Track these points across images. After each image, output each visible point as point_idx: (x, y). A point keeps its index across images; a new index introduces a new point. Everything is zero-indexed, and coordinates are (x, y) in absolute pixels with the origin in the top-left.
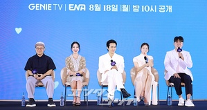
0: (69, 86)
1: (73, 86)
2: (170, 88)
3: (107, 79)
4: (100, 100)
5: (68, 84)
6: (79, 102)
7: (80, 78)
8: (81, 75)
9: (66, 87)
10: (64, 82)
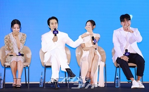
0: (9, 67)
1: (13, 66)
2: (118, 69)
3: (50, 59)
4: (42, 81)
5: (7, 64)
6: (19, 83)
7: (21, 58)
8: (22, 55)
9: (5, 68)
10: (2, 62)
